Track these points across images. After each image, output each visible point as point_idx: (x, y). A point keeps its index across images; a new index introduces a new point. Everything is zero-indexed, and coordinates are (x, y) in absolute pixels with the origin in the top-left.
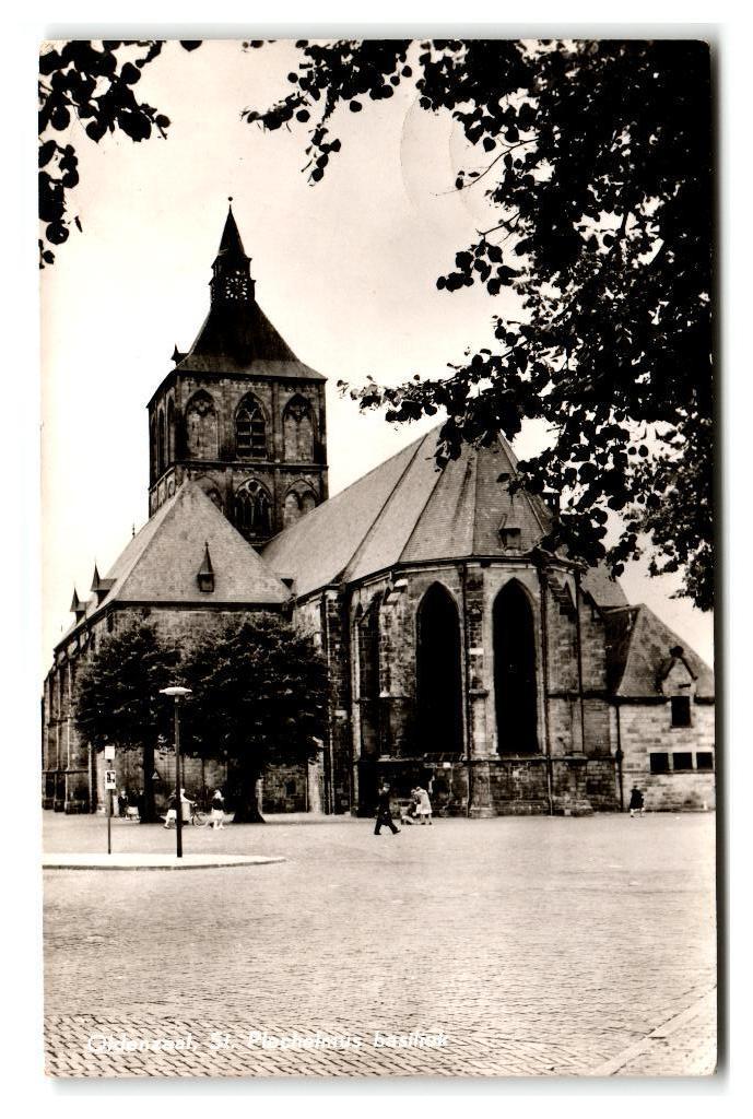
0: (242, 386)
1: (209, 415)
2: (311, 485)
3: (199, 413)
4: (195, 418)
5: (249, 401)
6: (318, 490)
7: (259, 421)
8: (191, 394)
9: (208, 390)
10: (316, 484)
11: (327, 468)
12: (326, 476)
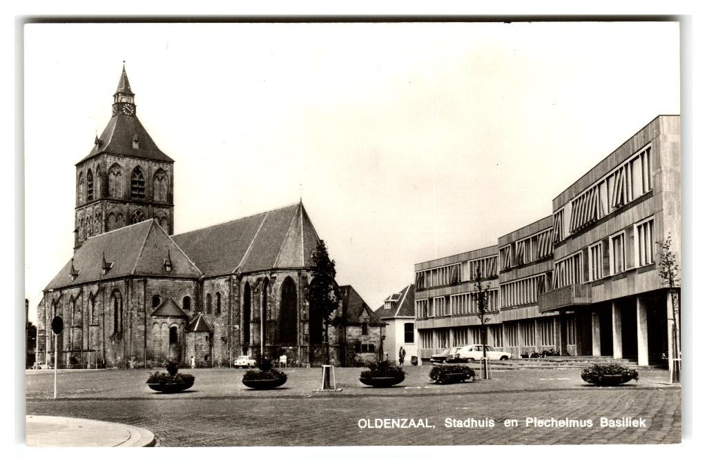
0: (135, 162)
1: (119, 175)
2: (166, 214)
3: (114, 174)
4: (112, 177)
5: (137, 170)
6: (169, 217)
7: (142, 180)
8: (111, 165)
9: (119, 163)
10: (168, 213)
11: (173, 206)
12: (173, 209)
